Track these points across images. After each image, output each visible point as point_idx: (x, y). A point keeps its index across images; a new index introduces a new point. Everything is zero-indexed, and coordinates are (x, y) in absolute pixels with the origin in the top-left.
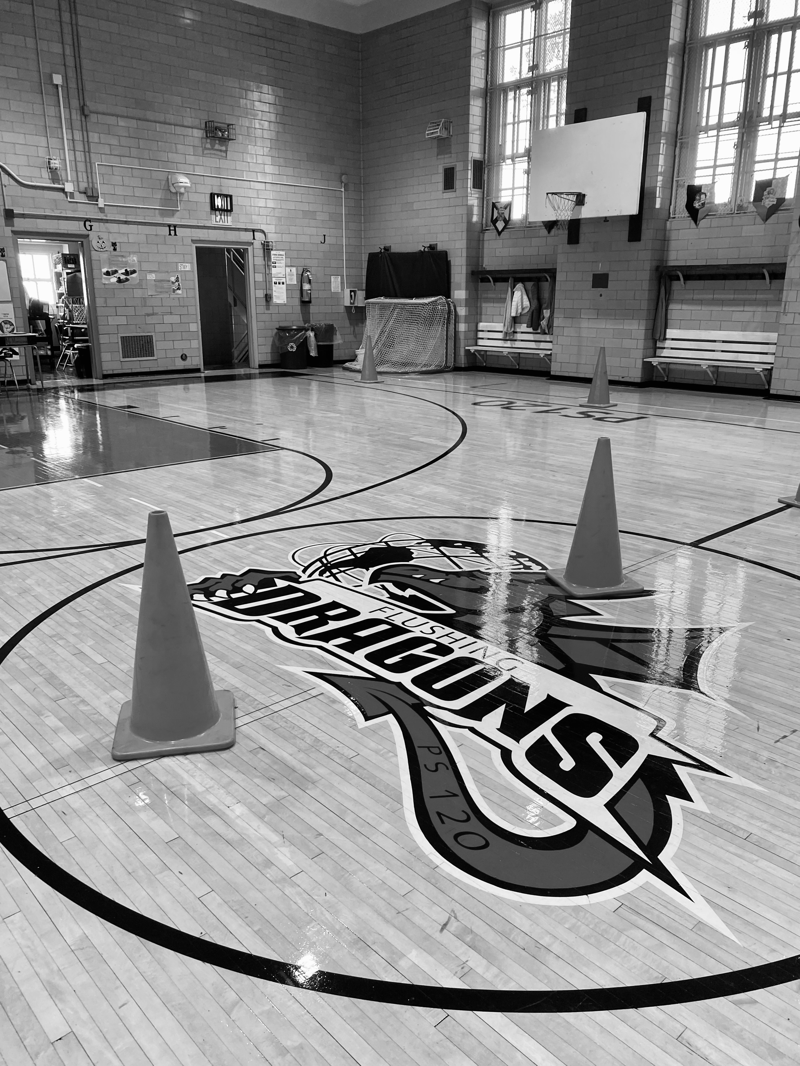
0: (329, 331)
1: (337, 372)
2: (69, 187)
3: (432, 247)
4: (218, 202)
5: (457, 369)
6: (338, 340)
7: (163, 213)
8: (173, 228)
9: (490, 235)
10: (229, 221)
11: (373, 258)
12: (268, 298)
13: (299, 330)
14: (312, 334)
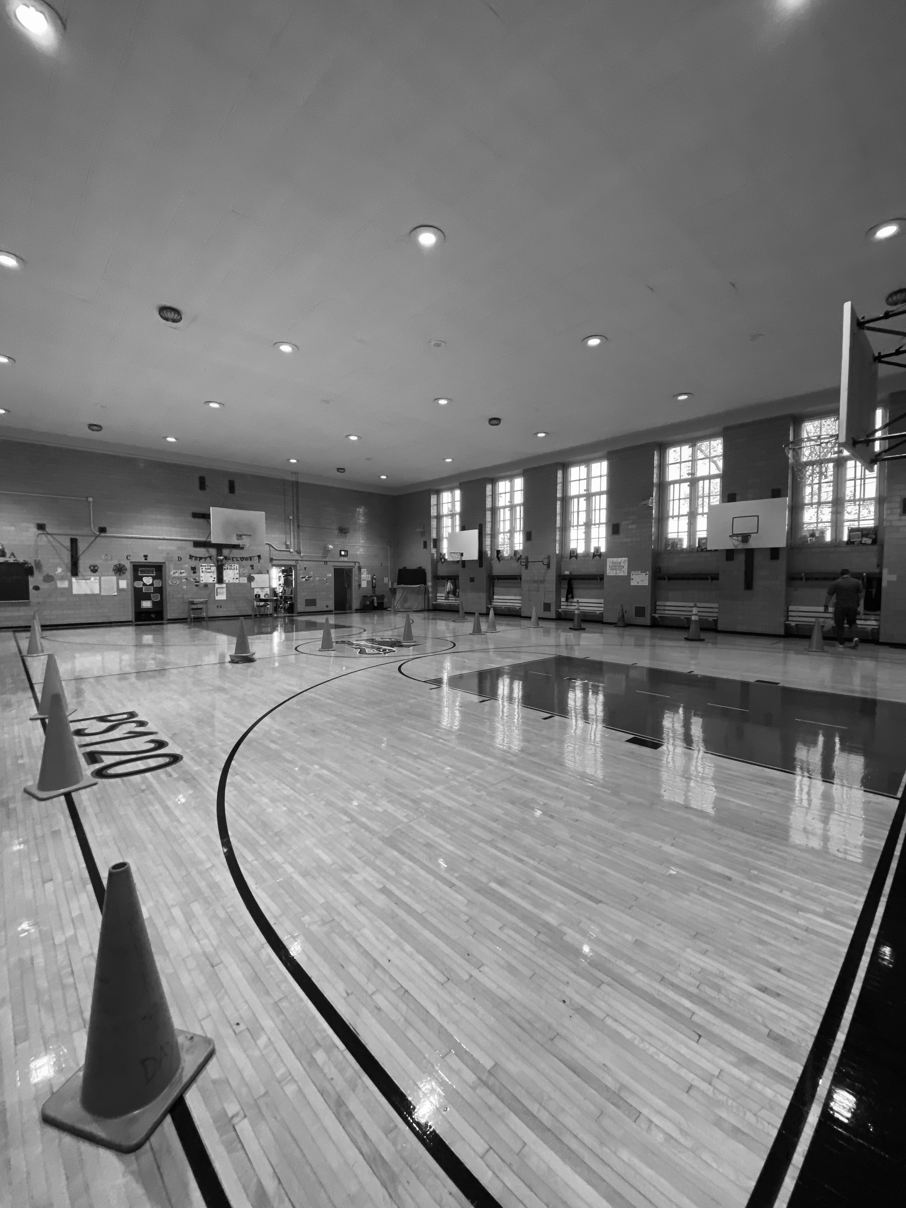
0: (383, 597)
1: (385, 612)
2: (292, 550)
3: (420, 568)
4: (343, 553)
5: (429, 610)
6: (386, 600)
7: (322, 557)
8: (326, 562)
9: (440, 563)
10: (346, 559)
11: (400, 571)
12: (360, 585)
13: (371, 596)
14: (375, 598)
